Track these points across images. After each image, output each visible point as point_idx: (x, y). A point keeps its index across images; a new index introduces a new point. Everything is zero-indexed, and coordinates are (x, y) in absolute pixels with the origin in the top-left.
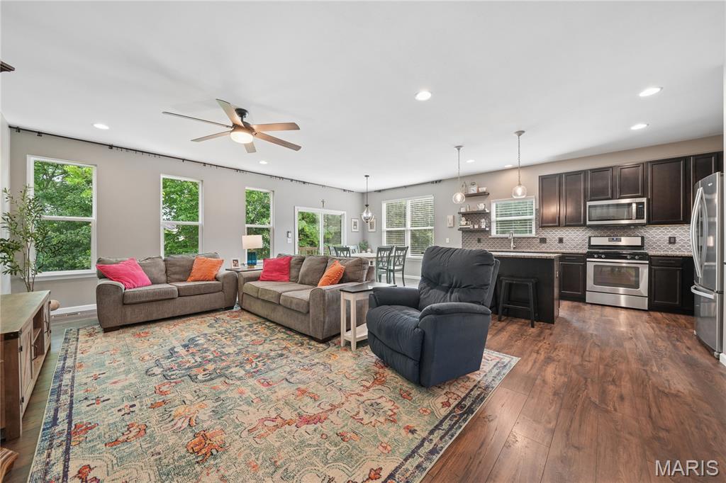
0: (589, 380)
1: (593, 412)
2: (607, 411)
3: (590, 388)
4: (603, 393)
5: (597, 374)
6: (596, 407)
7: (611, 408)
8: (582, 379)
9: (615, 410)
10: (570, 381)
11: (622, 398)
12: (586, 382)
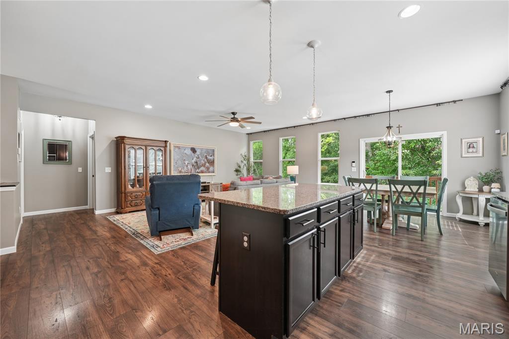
0: (110, 267)
1: (97, 255)
2: (92, 258)
3: (106, 263)
4: (98, 265)
5: (109, 273)
6: (97, 258)
7: (91, 261)
8: (114, 265)
9: (89, 261)
10: (118, 260)
11: (88, 268)
12: (111, 265)
